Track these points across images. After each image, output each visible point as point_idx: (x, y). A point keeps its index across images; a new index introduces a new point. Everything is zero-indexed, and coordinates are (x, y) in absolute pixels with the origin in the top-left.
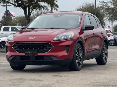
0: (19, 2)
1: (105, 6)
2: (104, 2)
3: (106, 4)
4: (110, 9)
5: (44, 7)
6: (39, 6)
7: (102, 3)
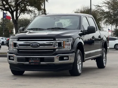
0: (6, 6)
1: (100, 10)
2: (99, 6)
3: (100, 8)
4: (105, 12)
5: (31, 12)
6: (27, 10)
7: (96, 7)
